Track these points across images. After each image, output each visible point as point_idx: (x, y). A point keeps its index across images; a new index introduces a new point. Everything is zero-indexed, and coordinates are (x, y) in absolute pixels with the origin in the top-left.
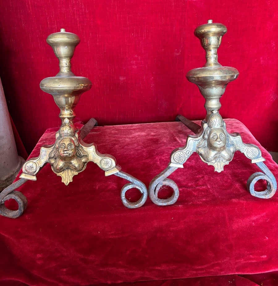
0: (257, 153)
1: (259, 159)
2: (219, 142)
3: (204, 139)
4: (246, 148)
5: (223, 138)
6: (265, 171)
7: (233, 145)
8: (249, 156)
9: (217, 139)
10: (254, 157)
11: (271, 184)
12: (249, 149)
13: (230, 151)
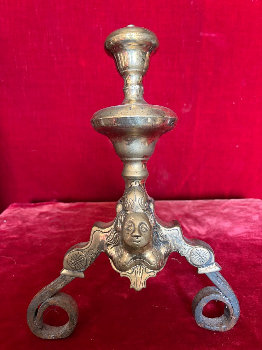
0: (208, 258)
1: (210, 268)
2: (138, 238)
3: (116, 230)
4: (189, 247)
5: (144, 230)
6: (220, 286)
7: (166, 242)
8: (194, 262)
9: (134, 231)
10: (202, 263)
11: (231, 309)
12: (195, 250)
13: (160, 253)
